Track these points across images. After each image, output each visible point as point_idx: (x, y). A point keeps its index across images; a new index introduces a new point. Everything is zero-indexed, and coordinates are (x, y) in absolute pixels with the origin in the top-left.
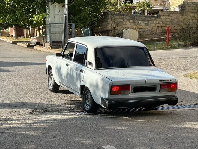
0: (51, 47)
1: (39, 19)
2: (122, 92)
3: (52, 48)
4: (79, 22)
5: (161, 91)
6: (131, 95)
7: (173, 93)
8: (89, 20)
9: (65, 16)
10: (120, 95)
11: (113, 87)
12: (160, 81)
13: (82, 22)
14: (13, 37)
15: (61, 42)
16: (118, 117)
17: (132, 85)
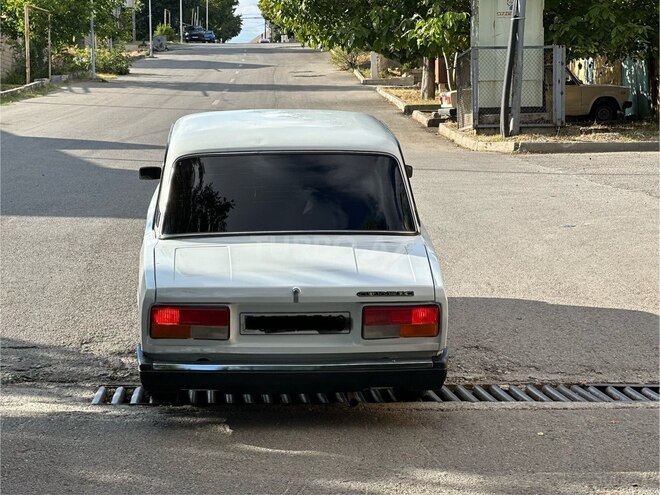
0: (475, 127)
1: (431, 32)
2: (196, 329)
3: (478, 133)
4: (580, 41)
5: (366, 334)
6: (240, 343)
7: (426, 344)
8: (619, 33)
9: (512, 19)
10: (191, 340)
11: (156, 312)
12: (361, 294)
13: (595, 41)
14: (421, 91)
15: (496, 111)
16: (207, 423)
17: (241, 305)
